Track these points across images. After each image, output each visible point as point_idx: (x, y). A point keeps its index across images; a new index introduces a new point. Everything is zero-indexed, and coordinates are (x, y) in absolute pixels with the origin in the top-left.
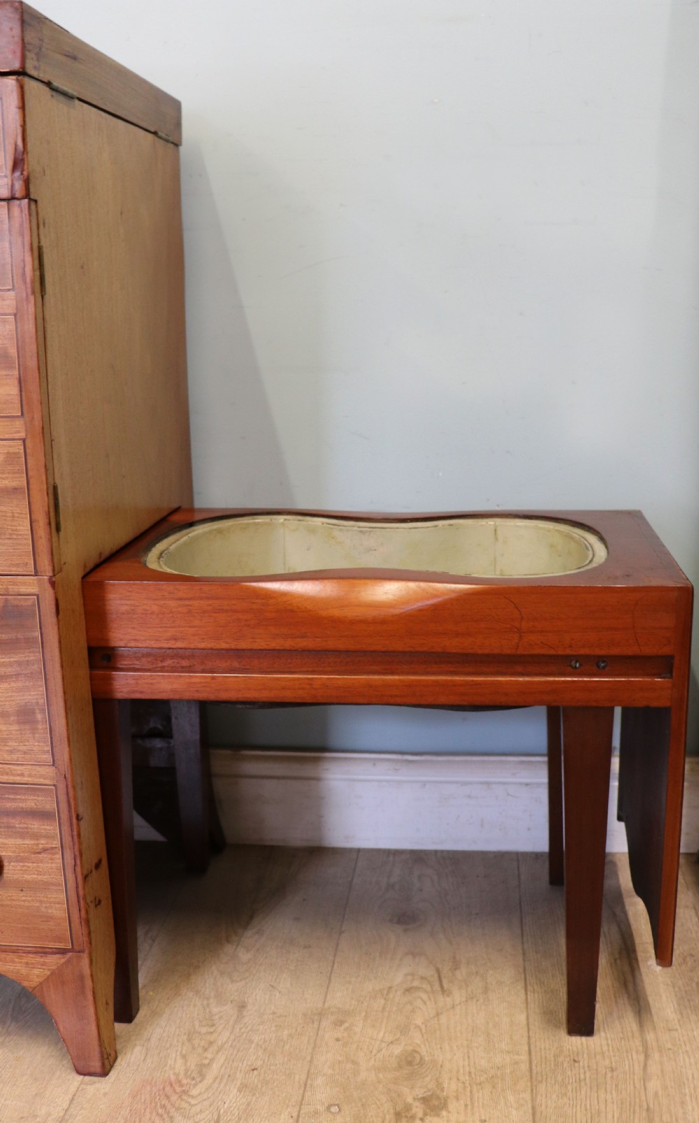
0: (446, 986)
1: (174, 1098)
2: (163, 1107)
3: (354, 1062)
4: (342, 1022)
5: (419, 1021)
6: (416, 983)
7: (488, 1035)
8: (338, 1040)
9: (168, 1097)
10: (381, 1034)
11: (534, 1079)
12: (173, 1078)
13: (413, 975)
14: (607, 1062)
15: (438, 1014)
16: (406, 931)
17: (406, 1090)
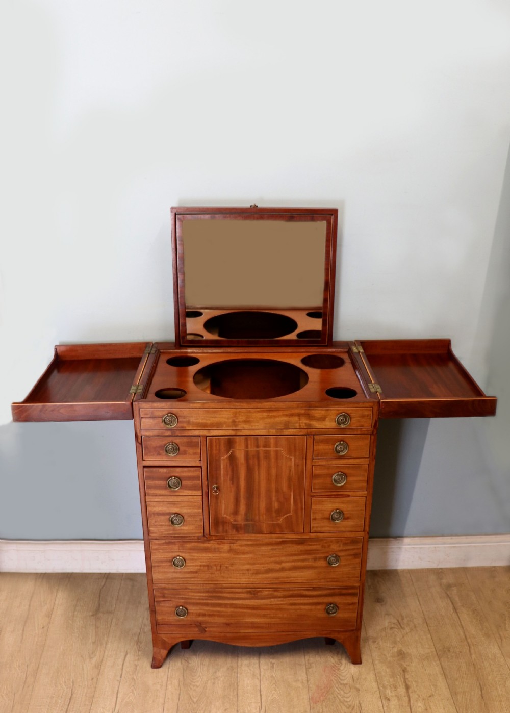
0: (402, 626)
1: (336, 671)
2: (335, 674)
3: (384, 655)
4: (375, 642)
5: (398, 639)
6: (393, 626)
7: (421, 643)
8: (376, 648)
9: (334, 671)
10: (389, 645)
11: (439, 657)
12: (332, 664)
13: (390, 622)
14: (458, 650)
15: (403, 637)
16: (382, 605)
17: (403, 663)
